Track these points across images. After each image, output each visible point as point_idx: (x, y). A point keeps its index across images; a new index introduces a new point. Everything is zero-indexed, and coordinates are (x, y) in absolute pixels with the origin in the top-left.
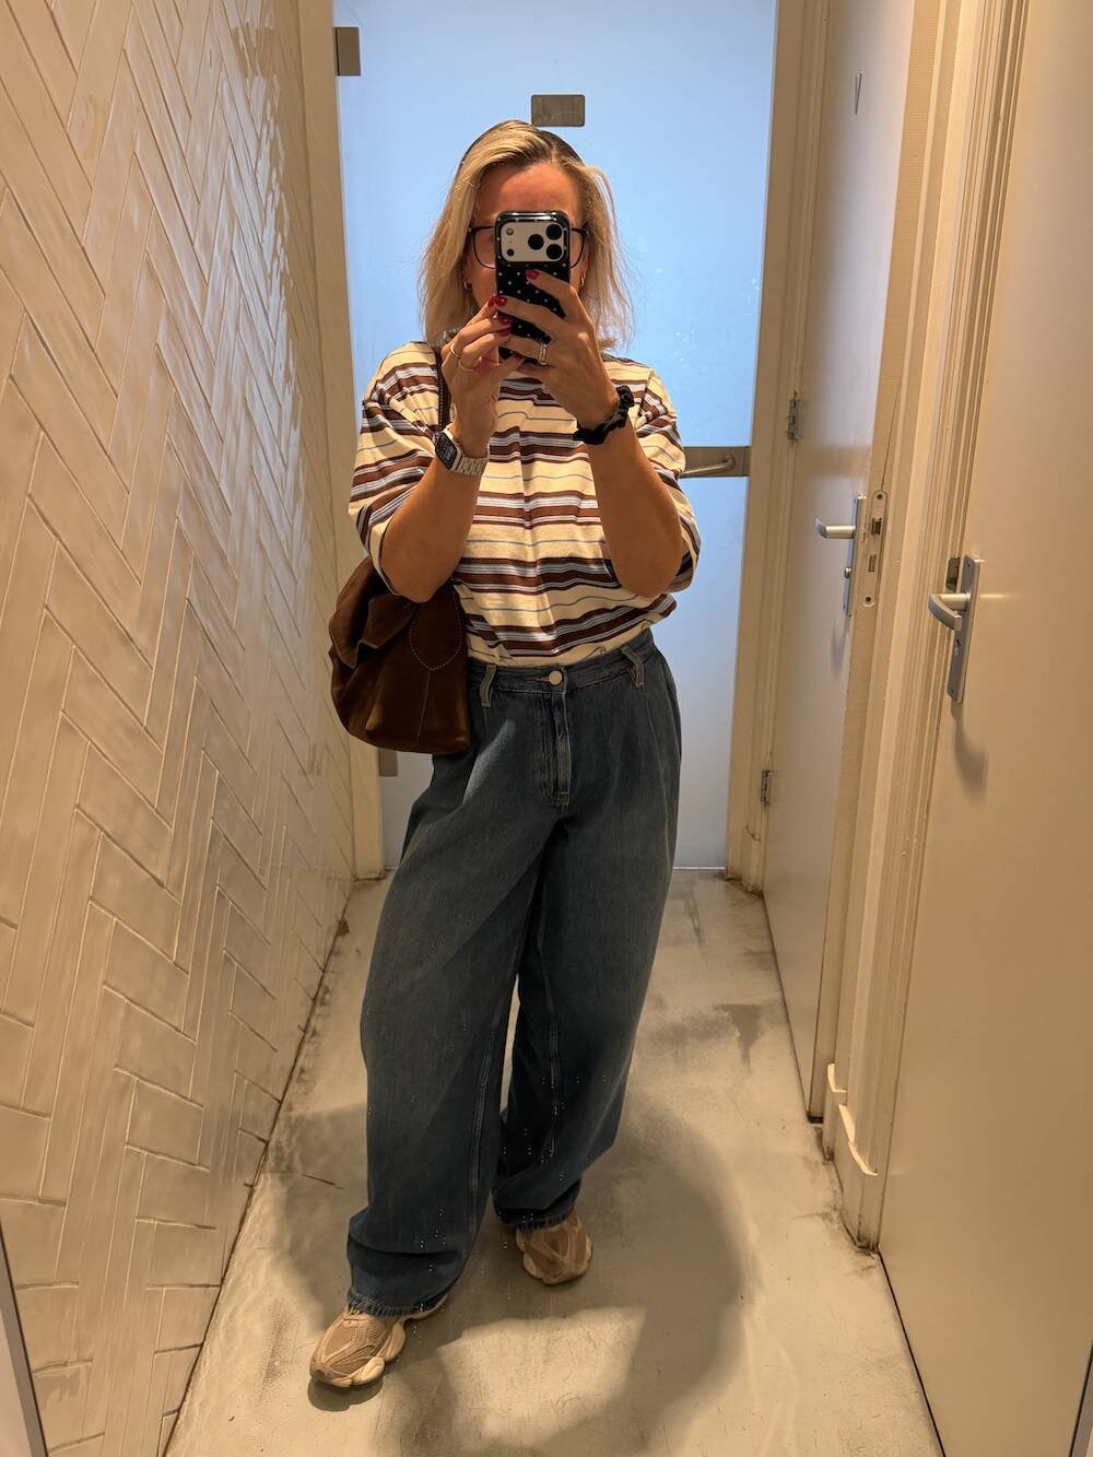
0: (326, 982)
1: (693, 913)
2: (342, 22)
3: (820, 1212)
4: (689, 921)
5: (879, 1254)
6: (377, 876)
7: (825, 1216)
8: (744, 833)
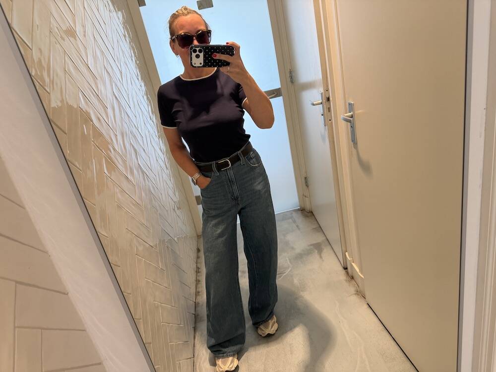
0: (198, 266)
3: (354, 293)
4: (294, 224)
8: (303, 196)
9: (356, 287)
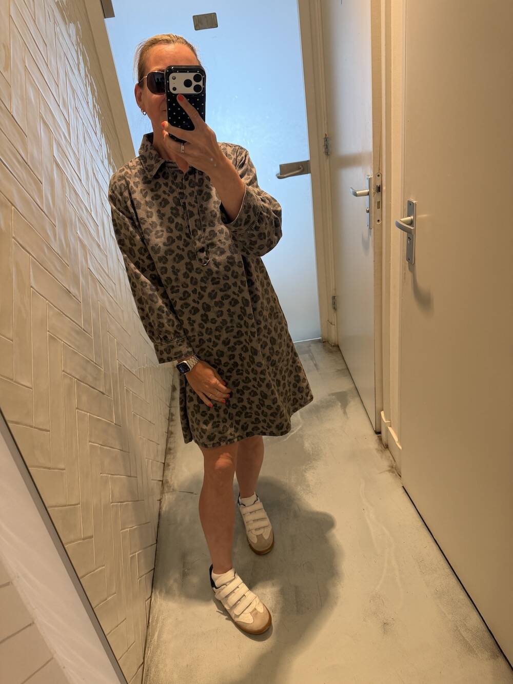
0: (172, 412)
1: (312, 358)
3: (387, 470)
8: (327, 323)
9: (391, 461)
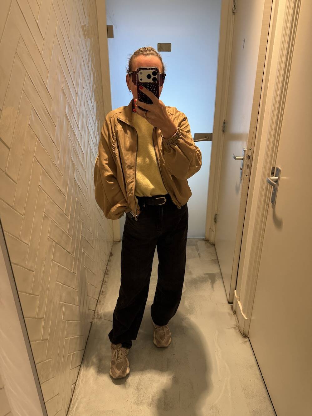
0: (107, 269)
1: (197, 250)
2: (109, 24)
3: (233, 327)
4: (196, 252)
5: (248, 338)
6: (118, 241)
7: (234, 328)
8: (210, 230)
9: (236, 322)
